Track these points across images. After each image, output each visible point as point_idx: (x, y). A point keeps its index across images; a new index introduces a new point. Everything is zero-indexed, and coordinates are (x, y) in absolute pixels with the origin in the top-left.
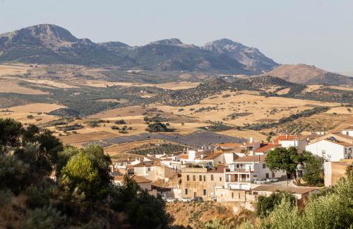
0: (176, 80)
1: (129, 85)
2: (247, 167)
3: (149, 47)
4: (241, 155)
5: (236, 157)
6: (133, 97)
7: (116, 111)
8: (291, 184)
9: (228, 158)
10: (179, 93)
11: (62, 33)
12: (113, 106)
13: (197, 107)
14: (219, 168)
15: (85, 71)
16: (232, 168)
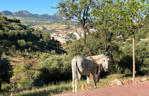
0: (47, 21)
1: (39, 21)
2: (64, 36)
3: (42, 15)
4: (63, 34)
5: (62, 35)
6: (40, 24)
7: (37, 26)
8: (71, 39)
9: (61, 35)
10: (48, 23)
11: (27, 12)
12: (36, 25)
13: (51, 26)
14: (59, 36)
15: (31, 19)
16: (62, 36)
